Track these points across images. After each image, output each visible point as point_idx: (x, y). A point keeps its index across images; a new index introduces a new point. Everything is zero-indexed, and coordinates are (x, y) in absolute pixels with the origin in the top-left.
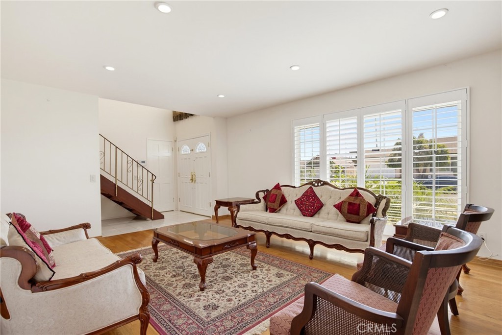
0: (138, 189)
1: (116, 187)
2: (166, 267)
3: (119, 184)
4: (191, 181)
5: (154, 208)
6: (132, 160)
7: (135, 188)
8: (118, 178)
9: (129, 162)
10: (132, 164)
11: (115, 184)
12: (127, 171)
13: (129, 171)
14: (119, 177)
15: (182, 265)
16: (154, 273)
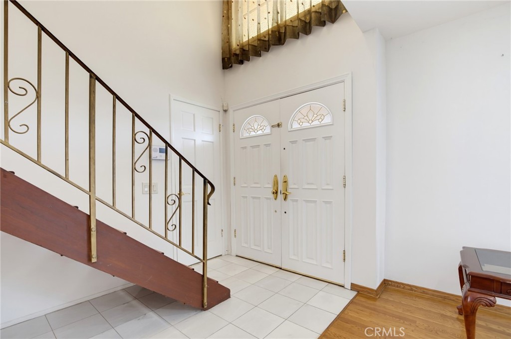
0: (166, 229)
1: (93, 225)
3: (103, 215)
4: (272, 196)
5: (210, 275)
6: (147, 130)
7: (158, 225)
8: (98, 194)
9: (138, 137)
10: (150, 145)
11: (89, 217)
12: (134, 169)
13: (138, 166)
14: (103, 190)
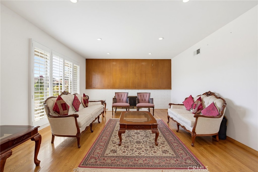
2: (153, 140)
15: (145, 138)
16: (161, 138)
